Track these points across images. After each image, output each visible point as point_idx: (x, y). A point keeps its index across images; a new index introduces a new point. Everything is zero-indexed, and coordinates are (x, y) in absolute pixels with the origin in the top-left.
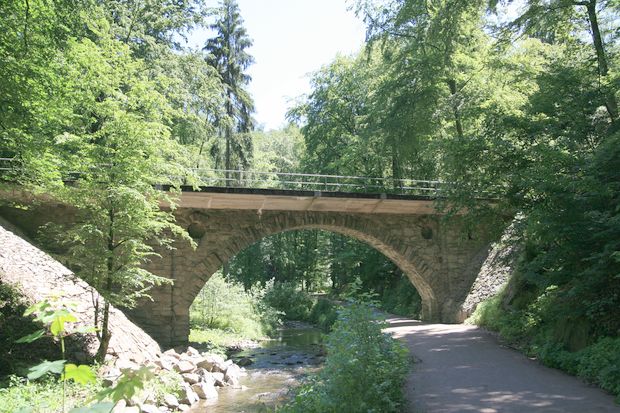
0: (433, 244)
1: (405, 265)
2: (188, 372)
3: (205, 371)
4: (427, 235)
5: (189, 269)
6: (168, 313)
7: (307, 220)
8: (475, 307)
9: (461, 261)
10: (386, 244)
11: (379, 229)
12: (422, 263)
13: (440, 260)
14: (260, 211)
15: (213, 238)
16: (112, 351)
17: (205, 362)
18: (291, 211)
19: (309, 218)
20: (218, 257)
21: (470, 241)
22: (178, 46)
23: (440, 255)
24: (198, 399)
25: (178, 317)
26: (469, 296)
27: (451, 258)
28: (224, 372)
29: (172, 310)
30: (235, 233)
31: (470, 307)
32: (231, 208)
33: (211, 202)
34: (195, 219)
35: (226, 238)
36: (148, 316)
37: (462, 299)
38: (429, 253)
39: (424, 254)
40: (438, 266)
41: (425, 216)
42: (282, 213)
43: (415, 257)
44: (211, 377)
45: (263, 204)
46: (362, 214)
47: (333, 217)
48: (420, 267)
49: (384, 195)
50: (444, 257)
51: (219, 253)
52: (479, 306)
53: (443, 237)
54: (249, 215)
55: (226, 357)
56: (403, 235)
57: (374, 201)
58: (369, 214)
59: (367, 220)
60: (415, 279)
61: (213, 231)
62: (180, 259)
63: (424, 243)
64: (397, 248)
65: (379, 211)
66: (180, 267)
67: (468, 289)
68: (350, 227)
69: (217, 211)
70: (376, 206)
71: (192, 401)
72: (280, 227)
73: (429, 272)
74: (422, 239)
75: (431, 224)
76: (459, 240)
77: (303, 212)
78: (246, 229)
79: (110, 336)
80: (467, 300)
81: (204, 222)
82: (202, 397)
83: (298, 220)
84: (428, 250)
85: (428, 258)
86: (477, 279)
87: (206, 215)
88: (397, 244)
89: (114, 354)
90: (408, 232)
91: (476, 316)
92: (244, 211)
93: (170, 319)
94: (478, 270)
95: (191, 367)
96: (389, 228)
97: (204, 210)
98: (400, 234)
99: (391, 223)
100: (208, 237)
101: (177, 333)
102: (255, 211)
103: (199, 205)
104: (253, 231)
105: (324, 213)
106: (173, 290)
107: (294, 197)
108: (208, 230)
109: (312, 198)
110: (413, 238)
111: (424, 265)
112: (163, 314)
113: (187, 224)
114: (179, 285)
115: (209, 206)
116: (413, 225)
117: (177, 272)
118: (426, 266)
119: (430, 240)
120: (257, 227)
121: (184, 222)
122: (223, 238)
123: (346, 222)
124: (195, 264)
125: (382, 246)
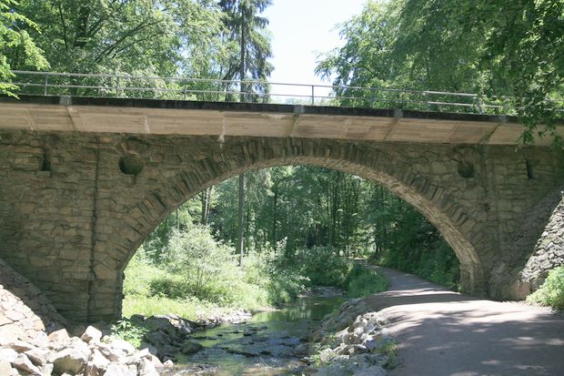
0: (475, 185)
1: (435, 215)
4: (467, 173)
5: (119, 216)
6: (85, 277)
7: (289, 149)
8: (544, 275)
9: (516, 209)
10: (406, 184)
11: (394, 163)
12: (460, 210)
13: (486, 207)
14: (222, 138)
15: (155, 173)
18: (266, 138)
19: (292, 147)
20: (161, 200)
21: (530, 182)
23: (486, 201)
25: (102, 282)
26: (533, 258)
27: (502, 205)
29: (92, 271)
30: (184, 167)
31: (535, 274)
32: (181, 133)
34: (128, 148)
35: (173, 174)
36: (57, 279)
37: (522, 262)
38: (470, 198)
39: (463, 198)
40: (483, 217)
41: (463, 146)
42: (254, 141)
43: (449, 204)
45: (224, 126)
46: (372, 142)
48: (456, 217)
49: (399, 112)
50: (492, 203)
51: (162, 195)
53: (490, 175)
54: (207, 143)
56: (430, 172)
57: (385, 121)
58: (380, 143)
59: (378, 151)
60: (449, 233)
61: (155, 165)
62: (106, 202)
63: (463, 184)
64: (422, 190)
65: (395, 137)
66: (108, 214)
67: (531, 248)
68: (352, 161)
69: (162, 138)
70: (389, 130)
72: (249, 159)
73: (470, 224)
74: (459, 177)
75: (472, 158)
76: (513, 180)
77: (284, 140)
78: (201, 162)
80: (529, 264)
81: (141, 153)
83: (276, 149)
84: (468, 194)
85: (468, 204)
86: (545, 234)
87: (140, 141)
88: (422, 185)
90: (438, 167)
92: (198, 137)
93: (88, 284)
94: (546, 220)
96: (410, 162)
97: (142, 136)
98: (425, 170)
99: (412, 155)
100: (146, 174)
101: (99, 304)
103: (133, 129)
104: (211, 165)
105: (315, 141)
106: (93, 244)
107: (264, 114)
108: (147, 163)
109: (291, 115)
110: (446, 177)
111: (462, 214)
112: (77, 276)
113: (119, 155)
114: (104, 237)
115: (147, 129)
116: (446, 159)
117: (101, 221)
118: (465, 217)
119: (471, 179)
120: (217, 159)
121: (114, 152)
122: (168, 174)
123: (347, 153)
124: (127, 209)
125: (400, 189)
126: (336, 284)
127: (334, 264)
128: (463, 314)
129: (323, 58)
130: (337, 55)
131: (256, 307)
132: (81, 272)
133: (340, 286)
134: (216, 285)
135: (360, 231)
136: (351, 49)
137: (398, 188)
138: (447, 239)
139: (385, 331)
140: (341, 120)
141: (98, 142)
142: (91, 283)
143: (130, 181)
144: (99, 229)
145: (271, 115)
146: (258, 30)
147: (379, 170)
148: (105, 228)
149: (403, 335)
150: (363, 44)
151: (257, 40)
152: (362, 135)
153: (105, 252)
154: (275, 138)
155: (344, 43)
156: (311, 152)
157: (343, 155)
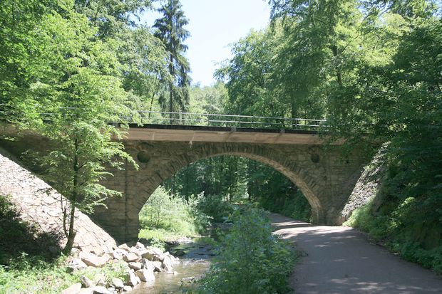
0: (320, 167)
1: (299, 182)
2: (134, 261)
3: (147, 260)
4: (316, 160)
5: (139, 185)
7: (226, 148)
8: (351, 213)
9: (340, 179)
10: (284, 166)
11: (279, 155)
12: (312, 180)
13: (325, 178)
14: (191, 143)
15: (156, 162)
16: (77, 245)
17: (147, 253)
18: (214, 142)
20: (160, 176)
21: (348, 165)
22: (133, 23)
23: (326, 175)
24: (140, 281)
25: (131, 220)
26: (347, 205)
27: (333, 177)
28: (162, 261)
29: (126, 215)
30: (172, 159)
31: (347, 213)
32: (170, 140)
33: (154, 136)
34: (143, 148)
35: (166, 162)
36: (108, 219)
37: (342, 207)
38: (317, 174)
39: (313, 174)
40: (323, 183)
41: (314, 146)
42: (207, 144)
43: (306, 177)
44: (151, 265)
45: (193, 137)
46: (267, 144)
47: (245, 147)
48: (310, 184)
50: (328, 176)
51: (161, 173)
52: (354, 213)
53: (328, 161)
54: (183, 145)
55: (164, 249)
56: (297, 160)
57: (276, 135)
58: (272, 145)
59: (271, 149)
60: (306, 192)
61: (156, 157)
62: (132, 178)
63: (313, 166)
64: (293, 170)
65: (280, 142)
66: (133, 183)
67: (346, 200)
68: (257, 154)
69: (159, 143)
70: (277, 138)
71: (134, 283)
72: (205, 154)
73: (317, 187)
74: (312, 163)
75: (318, 152)
77: (223, 143)
78: (180, 155)
79: (75, 234)
80: (345, 208)
81: (149, 151)
82: (143, 280)
83: (219, 149)
84: (316, 171)
85: (316, 177)
86: (353, 193)
87: (150, 145)
88: (293, 167)
89: (79, 248)
90: (301, 157)
91: (351, 220)
92: (179, 142)
93: (125, 222)
94: (354, 186)
95: (136, 257)
96: (287, 154)
97: (149, 141)
98: (295, 159)
99: (288, 151)
100: (152, 162)
102: (187, 142)
103: (145, 138)
104: (185, 157)
105: (239, 144)
106: (126, 200)
108: (153, 157)
110: (305, 162)
114: (131, 197)
115: (153, 138)
116: (305, 153)
117: (129, 188)
118: (314, 183)
119: (318, 164)
120: (189, 154)
121: (134, 150)
122: (163, 162)
123: (255, 150)
124: (143, 181)
125: (282, 168)
128: (315, 231)
129: (219, 67)
130: (228, 64)
136: (239, 61)
137: (280, 168)
138: (305, 195)
140: (253, 135)
143: (144, 166)
144: (128, 192)
145: (219, 132)
146: (182, 53)
147: (271, 159)
148: (132, 192)
150: (247, 60)
151: (182, 61)
152: (263, 141)
153: (132, 204)
154: (219, 143)
156: (237, 150)
157: (253, 151)
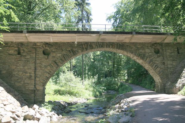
0: (160, 56)
1: (147, 66)
4: (157, 52)
5: (43, 69)
6: (33, 89)
7: (98, 46)
9: (174, 64)
10: (137, 56)
11: (133, 49)
12: (155, 64)
13: (164, 63)
14: (76, 43)
15: (54, 55)
18: (90, 42)
19: (99, 45)
21: (178, 55)
23: (164, 61)
25: (38, 90)
26: (179, 80)
27: (169, 62)
29: (35, 87)
30: (64, 52)
31: (181, 85)
32: (63, 41)
34: (46, 47)
36: (24, 90)
37: (176, 81)
38: (158, 60)
39: (156, 61)
40: (163, 66)
41: (156, 43)
42: (87, 43)
43: (151, 62)
45: (77, 39)
46: (125, 43)
48: (154, 67)
49: (134, 33)
50: (166, 62)
51: (57, 62)
53: (165, 53)
54: (71, 44)
56: (145, 52)
57: (129, 36)
58: (128, 43)
59: (127, 46)
60: (152, 72)
61: (54, 52)
62: (39, 65)
63: (156, 56)
65: (133, 41)
66: (39, 68)
67: (179, 76)
68: (119, 49)
69: (56, 44)
70: (131, 38)
72: (85, 49)
73: (158, 69)
74: (155, 54)
75: (159, 47)
76: (173, 54)
77: (97, 43)
78: (69, 51)
80: (178, 82)
81: (50, 48)
83: (94, 46)
84: (158, 59)
85: (158, 63)
86: (184, 72)
87: (51, 45)
88: (142, 56)
90: (147, 51)
92: (68, 43)
96: (138, 49)
97: (50, 43)
98: (143, 51)
99: (139, 47)
100: (52, 55)
101: (38, 97)
102: (74, 43)
103: (47, 41)
104: (73, 52)
105: (107, 43)
106: (35, 78)
107: (89, 35)
108: (52, 52)
109: (98, 35)
110: (150, 54)
111: (156, 66)
112: (31, 89)
113: (43, 49)
114: (38, 76)
115: (51, 40)
116: (150, 48)
118: (157, 67)
119: (158, 54)
120: (74, 50)
121: (41, 48)
122: (59, 55)
123: (117, 47)
124: (46, 67)
125: (135, 58)
126: (114, 90)
127: (114, 83)
128: (157, 99)
129: (109, 16)
130: (113, 14)
131: (89, 97)
132: (32, 87)
133: (116, 90)
134: (75, 91)
135: (122, 72)
136: (118, 12)
137: (134, 58)
138: (151, 74)
139: (131, 104)
140: (115, 36)
141: (36, 45)
142: (35, 91)
143: (46, 57)
144: (37, 73)
145: (92, 35)
146: (87, 7)
147: (128, 52)
148: (39, 73)
149: (137, 106)
150: (122, 10)
151: (87, 10)
152: (122, 40)
153: (39, 81)
154: (94, 42)
155: (115, 10)
156: (106, 47)
157: (116, 47)
